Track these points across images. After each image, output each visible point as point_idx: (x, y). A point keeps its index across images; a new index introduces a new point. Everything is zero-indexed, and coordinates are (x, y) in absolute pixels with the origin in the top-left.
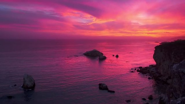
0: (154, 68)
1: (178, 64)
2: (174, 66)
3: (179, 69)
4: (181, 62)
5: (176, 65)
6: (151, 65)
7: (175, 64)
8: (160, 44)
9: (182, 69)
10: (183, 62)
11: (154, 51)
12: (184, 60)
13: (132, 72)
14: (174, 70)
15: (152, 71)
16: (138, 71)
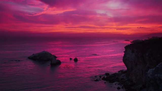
0: (124, 74)
1: (154, 69)
2: (149, 71)
3: (156, 75)
4: (157, 66)
5: (152, 69)
6: (121, 71)
7: (150, 69)
8: (131, 42)
9: (159, 75)
10: (159, 66)
11: (124, 52)
12: (161, 63)
13: (97, 80)
14: (149, 76)
15: (122, 79)
16: (104, 79)
